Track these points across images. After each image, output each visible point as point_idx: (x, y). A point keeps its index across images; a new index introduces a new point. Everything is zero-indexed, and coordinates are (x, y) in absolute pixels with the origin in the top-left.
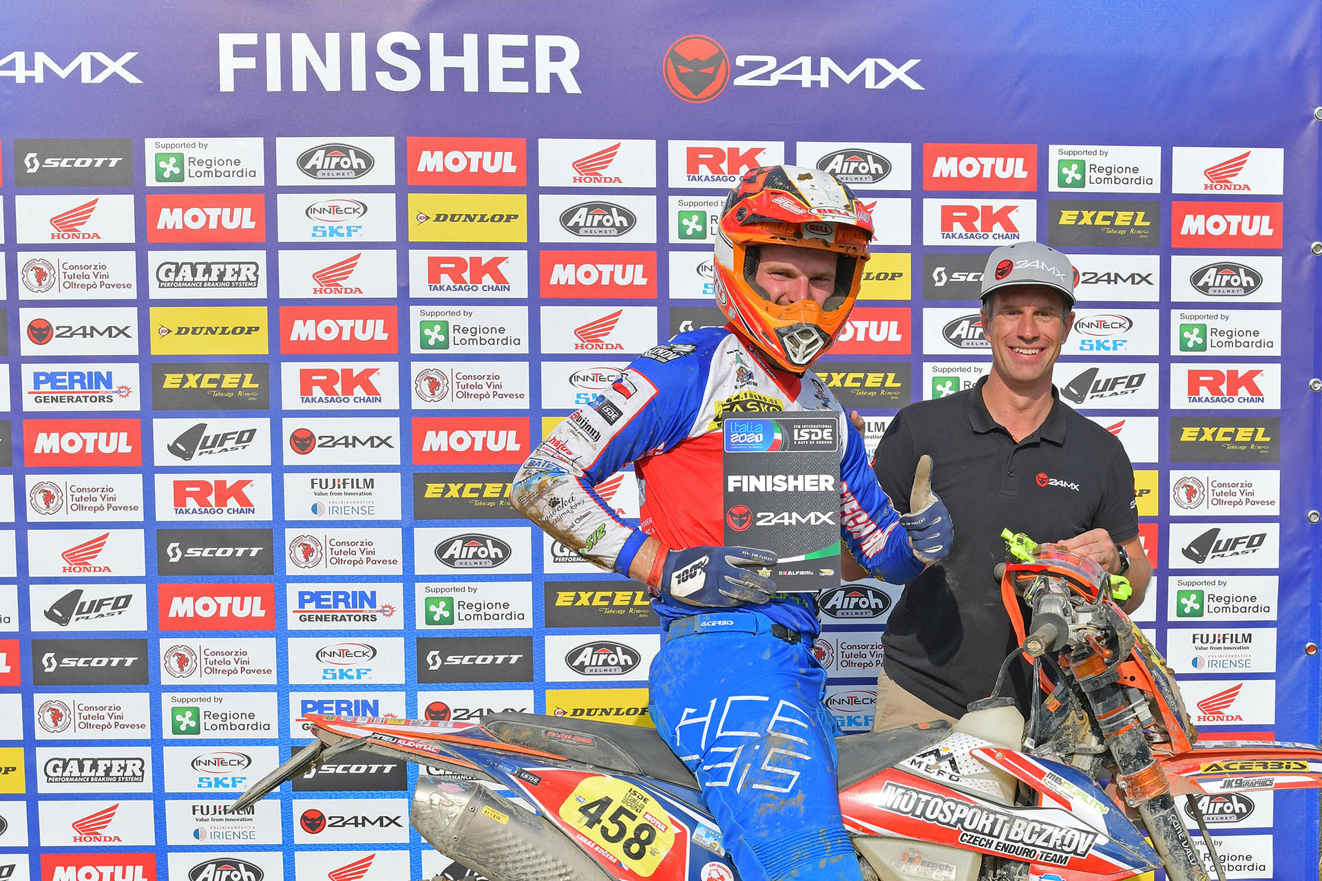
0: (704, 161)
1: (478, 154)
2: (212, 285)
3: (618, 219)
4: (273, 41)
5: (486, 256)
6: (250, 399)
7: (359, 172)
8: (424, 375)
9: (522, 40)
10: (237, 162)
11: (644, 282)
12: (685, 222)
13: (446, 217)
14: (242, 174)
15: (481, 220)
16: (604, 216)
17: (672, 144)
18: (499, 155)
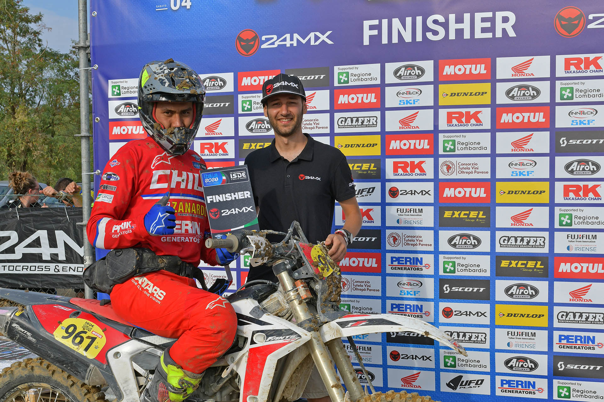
0: (572, 64)
1: (470, 66)
2: (359, 126)
3: (532, 92)
5: (472, 111)
6: (373, 174)
7: (419, 76)
8: (444, 163)
9: (490, 15)
10: (370, 74)
11: (544, 120)
12: (563, 92)
13: (455, 94)
14: (372, 79)
15: (471, 95)
16: (526, 91)
17: (558, 57)
18: (478, 66)
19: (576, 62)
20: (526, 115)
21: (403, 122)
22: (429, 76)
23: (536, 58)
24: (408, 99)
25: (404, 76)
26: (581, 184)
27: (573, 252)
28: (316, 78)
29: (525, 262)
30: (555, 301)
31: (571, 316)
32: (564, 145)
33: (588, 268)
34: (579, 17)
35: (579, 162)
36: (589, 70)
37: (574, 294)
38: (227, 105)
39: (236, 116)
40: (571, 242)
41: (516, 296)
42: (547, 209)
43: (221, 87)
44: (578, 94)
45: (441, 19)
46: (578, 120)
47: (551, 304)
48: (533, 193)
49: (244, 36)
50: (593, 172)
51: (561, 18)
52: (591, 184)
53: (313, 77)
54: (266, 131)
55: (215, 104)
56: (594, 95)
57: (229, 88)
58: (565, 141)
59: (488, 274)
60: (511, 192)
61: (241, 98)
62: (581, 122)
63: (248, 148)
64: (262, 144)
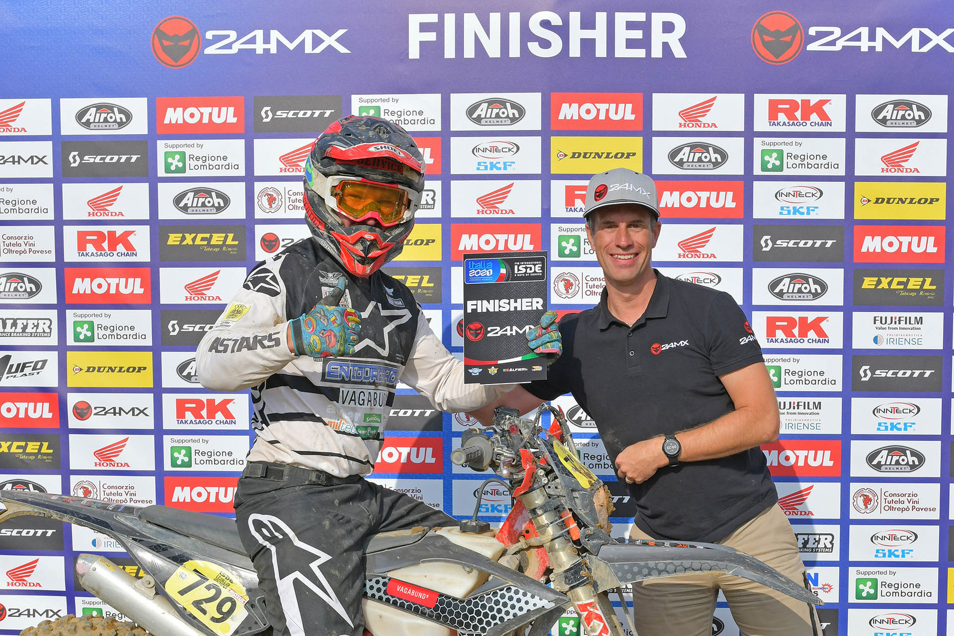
0: (782, 110)
3: (714, 156)
4: (450, 19)
6: (427, 295)
7: (514, 120)
8: (560, 277)
9: (641, 17)
10: (421, 113)
11: (733, 205)
12: (767, 158)
13: (580, 154)
14: (424, 122)
15: (607, 157)
16: (703, 153)
17: (757, 97)
18: (621, 106)
19: (788, 106)
20: (704, 195)
21: (485, 201)
22: (533, 120)
23: (721, 97)
24: (495, 161)
25: (485, 118)
26: (796, 315)
28: (316, 115)
32: (768, 249)
33: (806, 458)
34: (793, 31)
35: (793, 278)
36: (810, 122)
37: (785, 503)
38: (133, 160)
39: (154, 181)
43: (121, 124)
44: (791, 161)
45: (555, 19)
46: (791, 206)
49: (170, 29)
50: (816, 295)
51: (763, 31)
52: (811, 316)
53: (309, 113)
54: (214, 211)
55: (109, 157)
56: (818, 165)
57: (139, 126)
58: (769, 242)
61: (162, 146)
62: (796, 211)
63: (178, 243)
64: (208, 235)
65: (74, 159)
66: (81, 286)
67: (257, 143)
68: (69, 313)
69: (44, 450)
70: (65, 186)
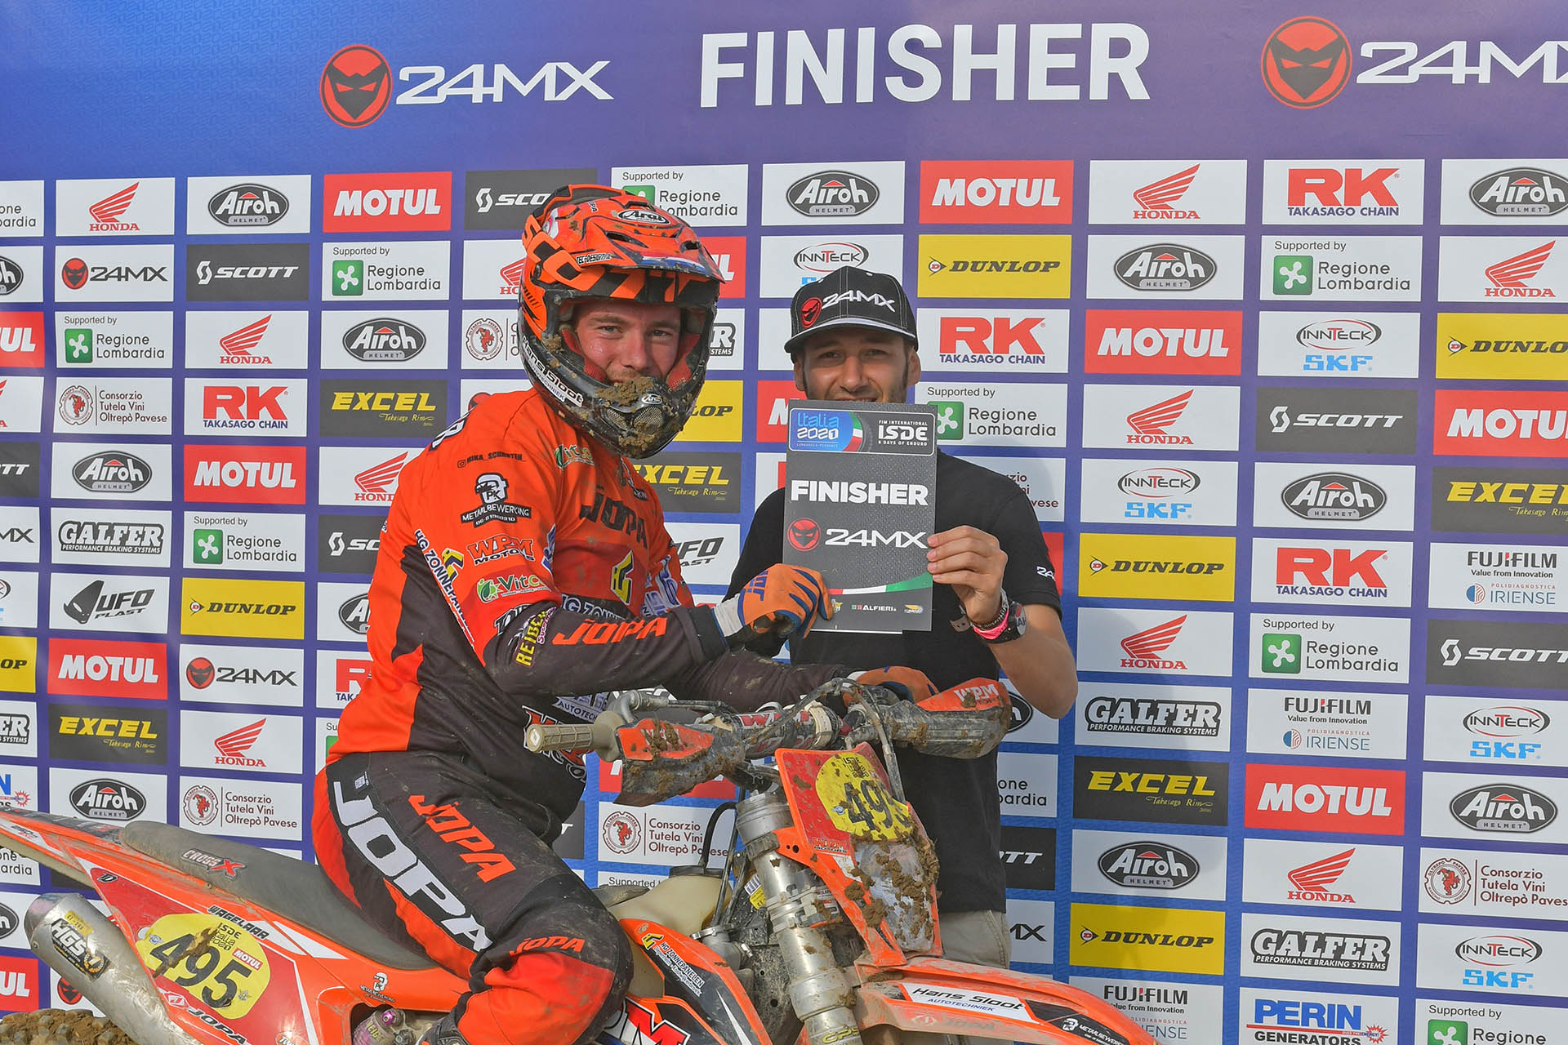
0: (1312, 188)
1: (1011, 182)
3: (1192, 268)
5: (1016, 316)
6: (718, 499)
7: (861, 207)
9: (1073, 31)
10: (716, 196)
11: (1224, 353)
12: (1284, 271)
13: (966, 264)
14: (721, 210)
15: (1011, 269)
16: (1173, 263)
17: (1268, 164)
18: (1037, 183)
19: (1322, 181)
22: (891, 208)
23: (1207, 166)
25: (816, 204)
26: (1329, 546)
27: (1302, 750)
29: (1161, 777)
30: (1247, 898)
31: (1292, 942)
32: (1282, 430)
33: (1343, 799)
34: (1333, 50)
35: (1326, 481)
36: (1361, 208)
37: (1304, 878)
38: (287, 275)
39: (316, 308)
40: (1295, 719)
41: (1132, 881)
42: (1228, 618)
43: (273, 218)
44: (1326, 277)
45: (929, 37)
46: (1325, 354)
47: (1234, 906)
48: (1189, 570)
49: (346, 66)
50: (1365, 512)
51: (1281, 51)
52: (1356, 549)
55: (254, 269)
56: (1373, 282)
57: (297, 221)
58: (1285, 417)
59: (1050, 811)
60: (1124, 564)
61: (330, 252)
62: (1333, 363)
63: (347, 408)
64: (391, 396)
65: (204, 273)
66: (207, 474)
67: (469, 246)
68: (189, 516)
69: (145, 734)
70: (190, 316)
